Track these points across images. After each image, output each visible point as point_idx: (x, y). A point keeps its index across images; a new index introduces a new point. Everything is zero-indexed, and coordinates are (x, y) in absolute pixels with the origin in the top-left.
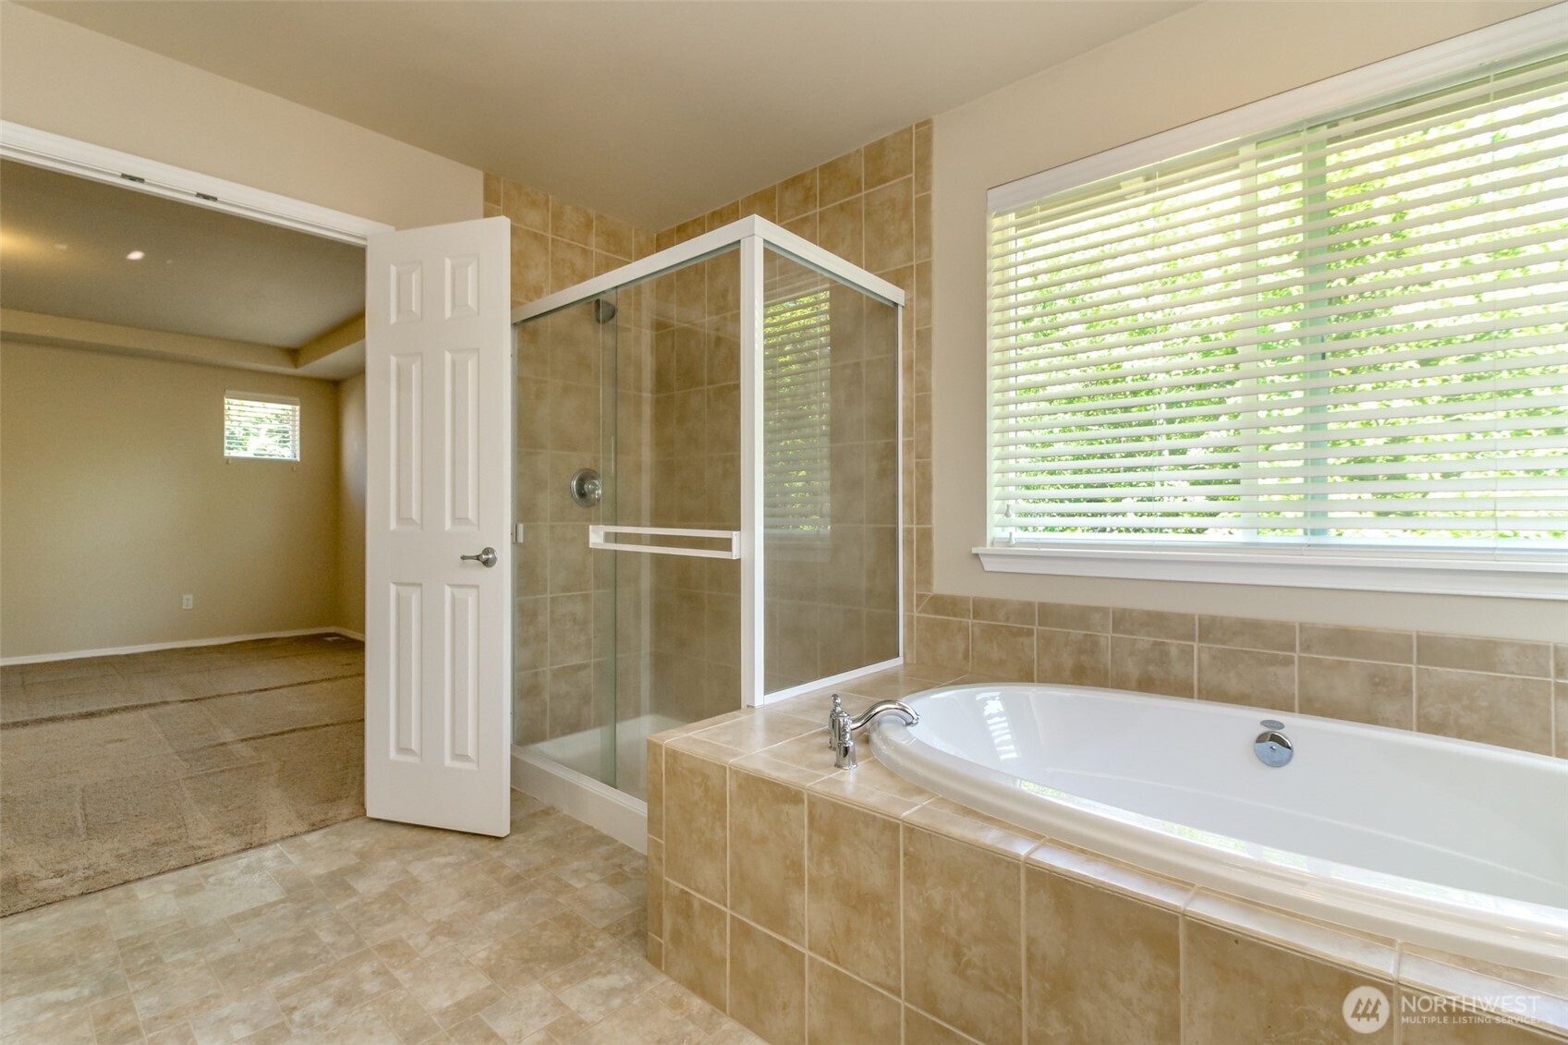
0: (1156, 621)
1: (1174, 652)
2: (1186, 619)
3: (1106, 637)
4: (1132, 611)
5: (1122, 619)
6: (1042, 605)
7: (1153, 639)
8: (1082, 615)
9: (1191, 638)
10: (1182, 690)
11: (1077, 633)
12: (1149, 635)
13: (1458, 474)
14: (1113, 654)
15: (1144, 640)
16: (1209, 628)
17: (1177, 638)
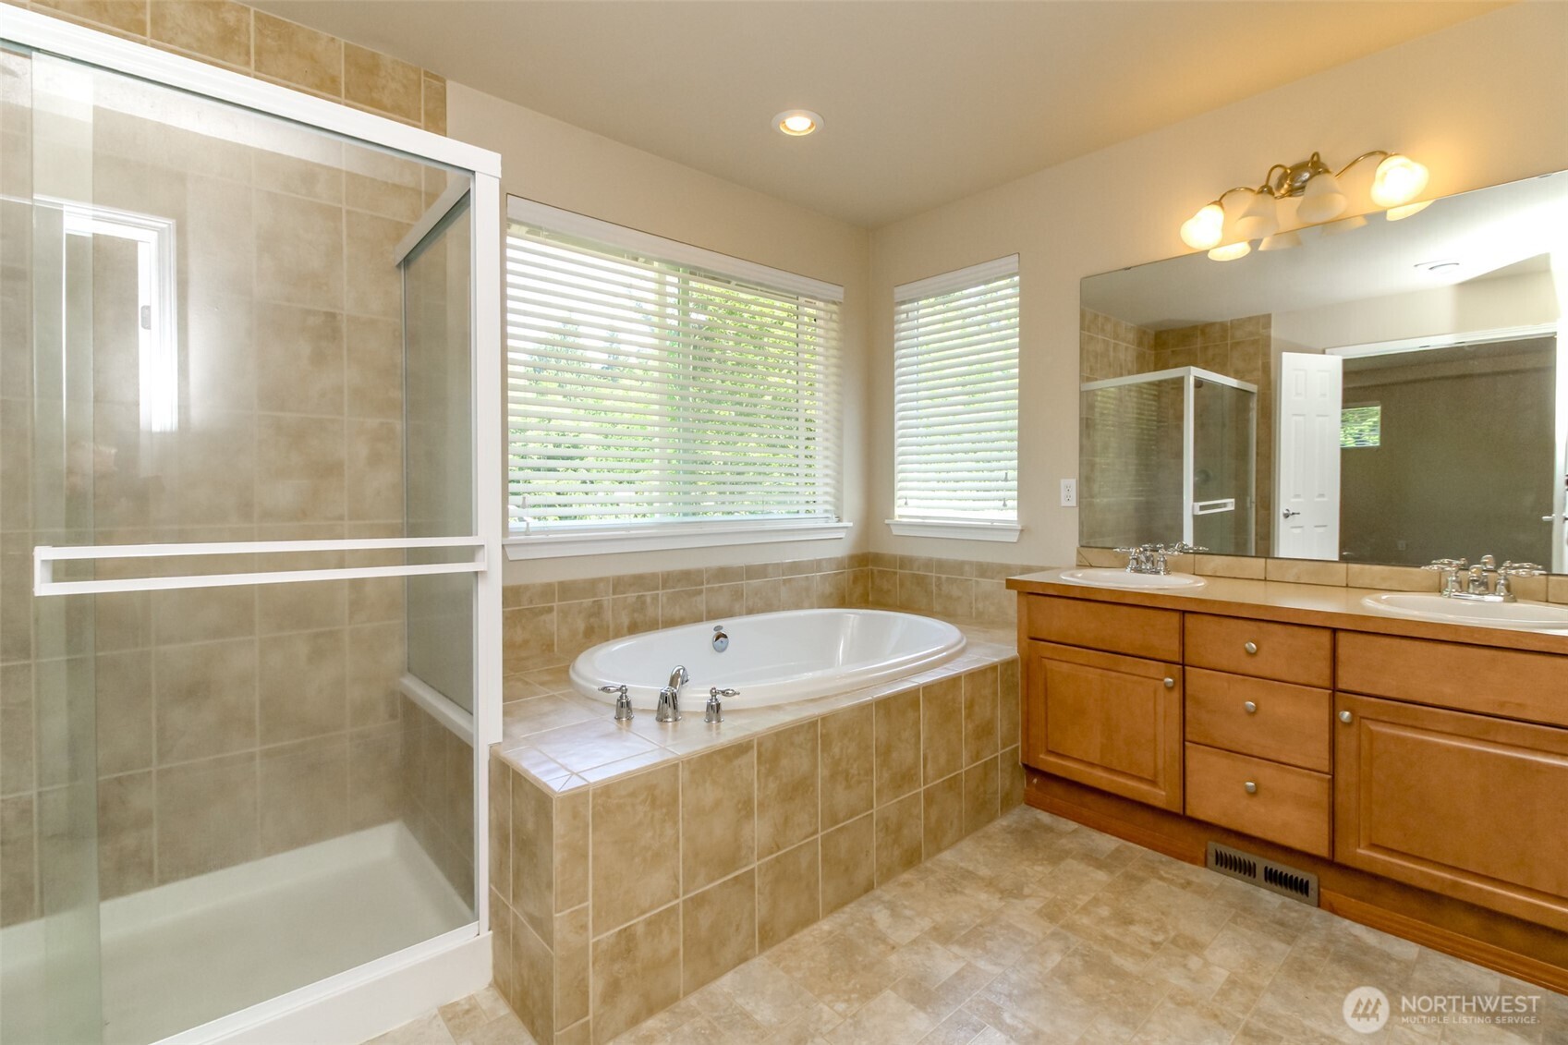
0: (639, 581)
1: (649, 600)
2: (654, 575)
3: (607, 599)
4: (624, 576)
5: (619, 584)
6: (561, 584)
7: (637, 594)
8: (591, 586)
9: (657, 589)
10: (653, 626)
11: (588, 601)
12: (634, 592)
13: (761, 483)
14: (613, 611)
15: (631, 596)
16: (668, 579)
17: (649, 590)
